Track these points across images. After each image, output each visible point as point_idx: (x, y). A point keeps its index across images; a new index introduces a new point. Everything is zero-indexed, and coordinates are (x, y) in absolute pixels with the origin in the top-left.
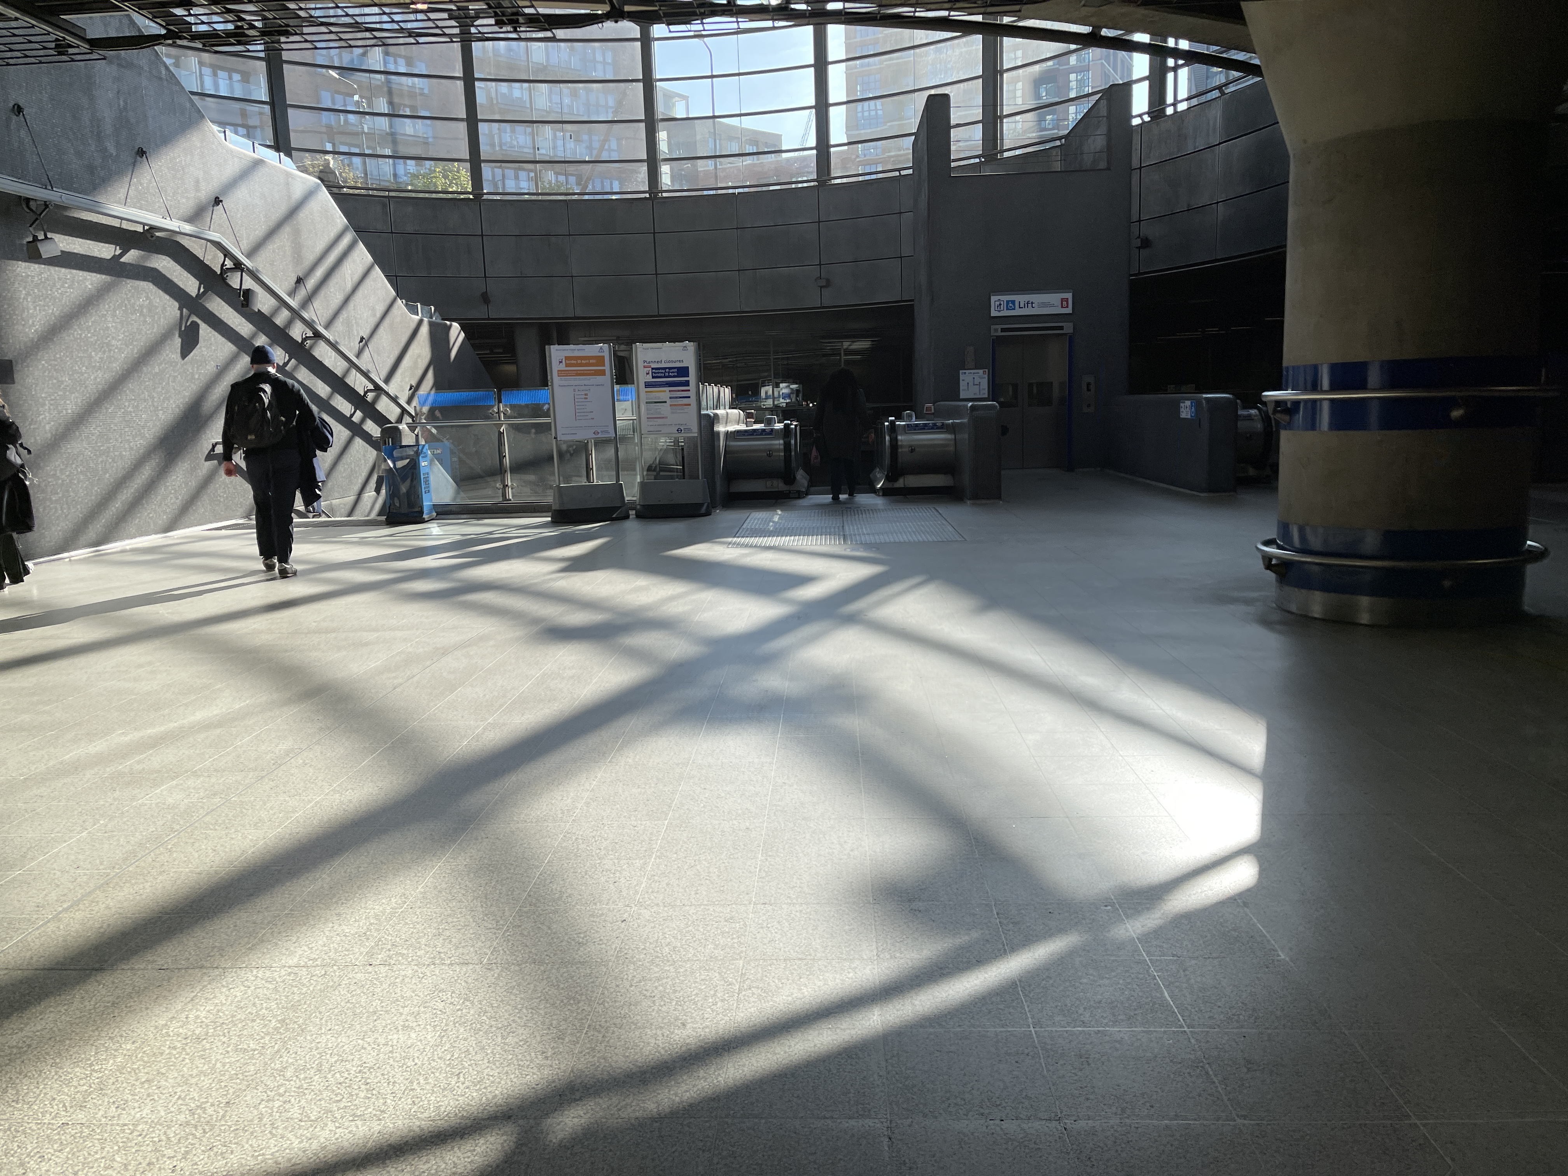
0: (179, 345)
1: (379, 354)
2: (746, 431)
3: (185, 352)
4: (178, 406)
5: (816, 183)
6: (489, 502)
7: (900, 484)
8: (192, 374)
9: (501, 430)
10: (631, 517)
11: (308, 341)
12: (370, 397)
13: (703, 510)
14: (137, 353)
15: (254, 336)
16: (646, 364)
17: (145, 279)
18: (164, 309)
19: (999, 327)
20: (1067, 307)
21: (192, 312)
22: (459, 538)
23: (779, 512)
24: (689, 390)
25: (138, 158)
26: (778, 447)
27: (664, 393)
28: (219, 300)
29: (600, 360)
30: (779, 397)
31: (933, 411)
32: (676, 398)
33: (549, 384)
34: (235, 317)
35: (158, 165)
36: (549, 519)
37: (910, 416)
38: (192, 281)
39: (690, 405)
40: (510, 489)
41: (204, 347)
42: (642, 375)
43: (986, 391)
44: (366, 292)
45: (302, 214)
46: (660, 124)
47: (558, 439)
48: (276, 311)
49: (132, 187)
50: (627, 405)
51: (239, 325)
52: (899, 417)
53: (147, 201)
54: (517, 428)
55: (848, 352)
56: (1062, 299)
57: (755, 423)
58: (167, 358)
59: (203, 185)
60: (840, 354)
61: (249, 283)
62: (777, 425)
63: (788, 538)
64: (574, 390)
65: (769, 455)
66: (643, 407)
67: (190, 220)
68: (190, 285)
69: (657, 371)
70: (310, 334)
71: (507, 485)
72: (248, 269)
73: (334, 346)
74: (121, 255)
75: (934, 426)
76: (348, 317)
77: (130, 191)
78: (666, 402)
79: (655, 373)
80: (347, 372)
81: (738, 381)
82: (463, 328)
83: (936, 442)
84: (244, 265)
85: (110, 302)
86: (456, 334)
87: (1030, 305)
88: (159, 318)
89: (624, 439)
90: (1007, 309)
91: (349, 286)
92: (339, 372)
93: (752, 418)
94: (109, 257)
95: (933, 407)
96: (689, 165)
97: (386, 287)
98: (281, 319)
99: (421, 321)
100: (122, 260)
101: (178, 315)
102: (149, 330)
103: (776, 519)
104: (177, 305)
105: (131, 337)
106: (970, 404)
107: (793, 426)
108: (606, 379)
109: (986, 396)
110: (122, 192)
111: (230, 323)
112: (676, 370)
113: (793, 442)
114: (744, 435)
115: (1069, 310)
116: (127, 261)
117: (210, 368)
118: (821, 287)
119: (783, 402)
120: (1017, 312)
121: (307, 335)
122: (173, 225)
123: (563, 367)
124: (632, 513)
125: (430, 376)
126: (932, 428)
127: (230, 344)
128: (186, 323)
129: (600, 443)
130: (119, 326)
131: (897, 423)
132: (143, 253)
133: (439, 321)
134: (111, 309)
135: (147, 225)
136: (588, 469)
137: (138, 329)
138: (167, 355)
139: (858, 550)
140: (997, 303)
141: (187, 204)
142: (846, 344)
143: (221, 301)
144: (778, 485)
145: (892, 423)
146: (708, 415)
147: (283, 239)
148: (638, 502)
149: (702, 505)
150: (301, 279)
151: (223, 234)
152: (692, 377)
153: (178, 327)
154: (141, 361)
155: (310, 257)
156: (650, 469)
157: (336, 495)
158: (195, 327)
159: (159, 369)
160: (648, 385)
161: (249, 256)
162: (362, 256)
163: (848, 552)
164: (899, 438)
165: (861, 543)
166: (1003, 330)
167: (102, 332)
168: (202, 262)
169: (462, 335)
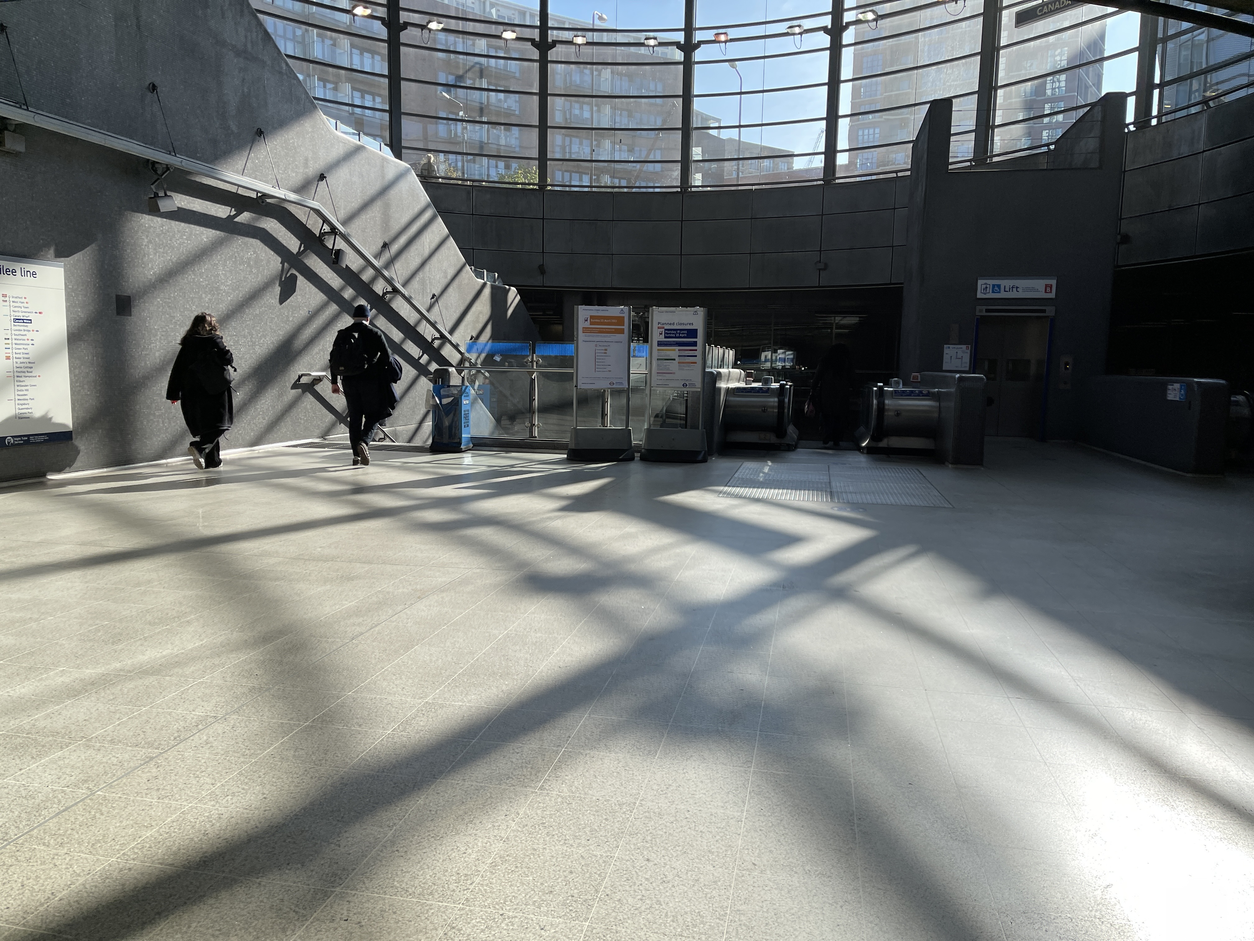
0: (279, 292)
1: (446, 309)
2: (744, 389)
3: (283, 299)
4: (273, 343)
5: (822, 182)
6: (517, 437)
7: (883, 444)
8: (287, 316)
9: (533, 377)
10: (636, 459)
11: (388, 295)
12: (436, 343)
13: (700, 457)
14: (241, 298)
15: (343, 289)
16: (660, 325)
17: (254, 237)
18: (269, 262)
19: (984, 308)
20: (1051, 292)
21: (292, 266)
22: (484, 469)
23: (770, 463)
24: (696, 350)
25: (258, 137)
26: (772, 404)
27: (673, 352)
28: (316, 257)
29: (620, 321)
30: (776, 360)
31: (919, 380)
32: (685, 356)
33: (575, 339)
34: (328, 272)
35: (274, 144)
36: (565, 456)
37: (897, 383)
38: (294, 241)
39: (695, 363)
40: (536, 428)
41: (299, 295)
42: (656, 335)
43: (968, 365)
44: (440, 257)
45: (393, 193)
46: (694, 132)
47: (579, 387)
48: (363, 269)
49: (249, 161)
50: (642, 360)
51: (331, 279)
52: (887, 384)
53: (261, 173)
54: (545, 376)
55: (839, 327)
56: (1046, 286)
57: (753, 381)
58: (267, 302)
59: (311, 163)
60: (831, 328)
61: (340, 244)
62: (773, 384)
63: (776, 491)
64: (596, 345)
65: (764, 411)
66: (654, 363)
67: (297, 191)
68: (293, 244)
69: (669, 332)
70: (390, 289)
71: (534, 425)
72: (341, 233)
73: (408, 300)
74: (236, 216)
75: (920, 394)
76: (423, 277)
77: (247, 163)
78: (674, 360)
79: (668, 334)
80: (418, 323)
81: (742, 346)
82: (519, 292)
83: (921, 408)
84: (338, 230)
85: (222, 254)
86: (513, 296)
87: (1015, 289)
88: (264, 270)
89: (636, 390)
90: (993, 292)
91: (427, 252)
92: (412, 322)
93: (751, 377)
94: (224, 217)
95: (919, 376)
96: (716, 166)
97: (458, 254)
98: (366, 276)
99: (484, 285)
100: (236, 220)
101: (280, 268)
102: (253, 279)
103: (766, 470)
104: (280, 259)
105: (238, 283)
106: (958, 376)
107: (788, 387)
108: (625, 337)
109: (967, 369)
110: (240, 164)
111: (323, 276)
112: (686, 332)
113: (786, 400)
114: (742, 392)
115: (1052, 295)
116: (240, 221)
117: (303, 313)
118: (820, 270)
119: (779, 365)
120: (1003, 295)
121: (388, 290)
122: (280, 193)
123: (587, 324)
124: (637, 455)
125: (489, 329)
126: (919, 395)
127: (322, 294)
128: (286, 275)
129: (616, 393)
130: (228, 275)
131: (885, 389)
132: (254, 215)
133: (501, 285)
134: (223, 259)
135: (260, 192)
136: (604, 415)
137: (244, 277)
138: (267, 301)
139: (845, 510)
140: (984, 286)
141: (297, 178)
142: (838, 319)
143: (317, 258)
144: (771, 438)
145: (881, 388)
146: (712, 373)
147: (375, 212)
148: (643, 445)
149: (699, 452)
150: (387, 244)
151: (324, 204)
152: (700, 339)
153: (279, 278)
154: (244, 303)
155: (396, 227)
156: (657, 416)
157: (401, 423)
158: (294, 278)
159: (259, 312)
160: (660, 344)
161: (344, 224)
162: (440, 228)
163: (836, 512)
164: (887, 402)
165: (848, 502)
166: (987, 311)
167: (213, 278)
168: (305, 226)
169: (519, 297)
